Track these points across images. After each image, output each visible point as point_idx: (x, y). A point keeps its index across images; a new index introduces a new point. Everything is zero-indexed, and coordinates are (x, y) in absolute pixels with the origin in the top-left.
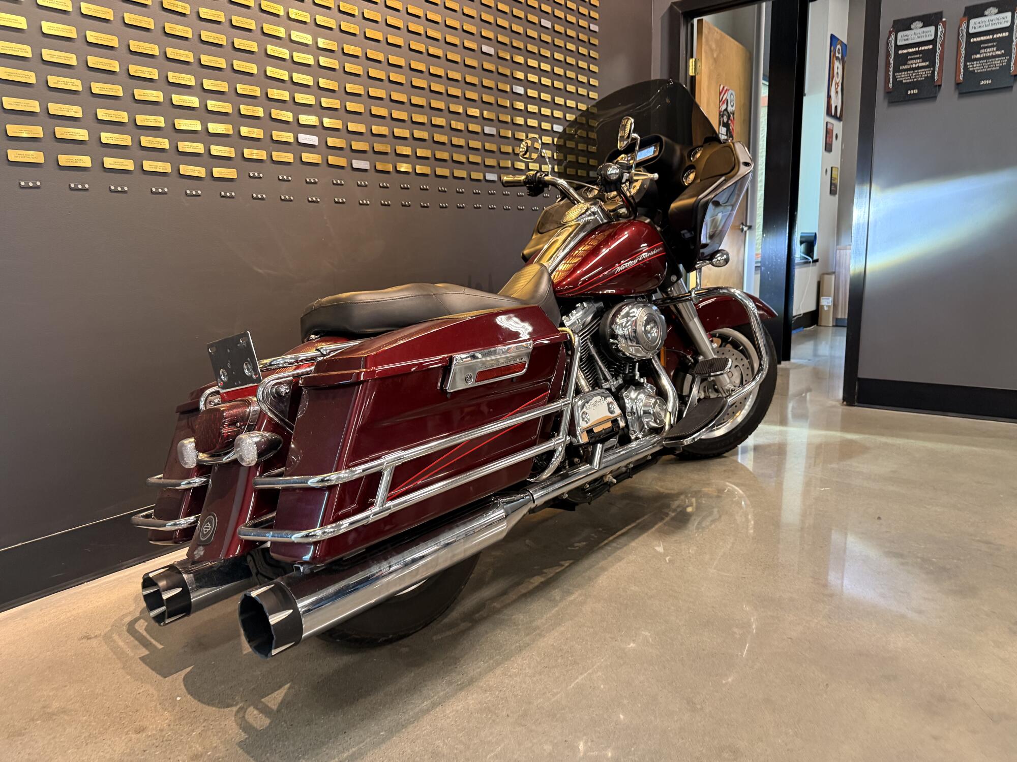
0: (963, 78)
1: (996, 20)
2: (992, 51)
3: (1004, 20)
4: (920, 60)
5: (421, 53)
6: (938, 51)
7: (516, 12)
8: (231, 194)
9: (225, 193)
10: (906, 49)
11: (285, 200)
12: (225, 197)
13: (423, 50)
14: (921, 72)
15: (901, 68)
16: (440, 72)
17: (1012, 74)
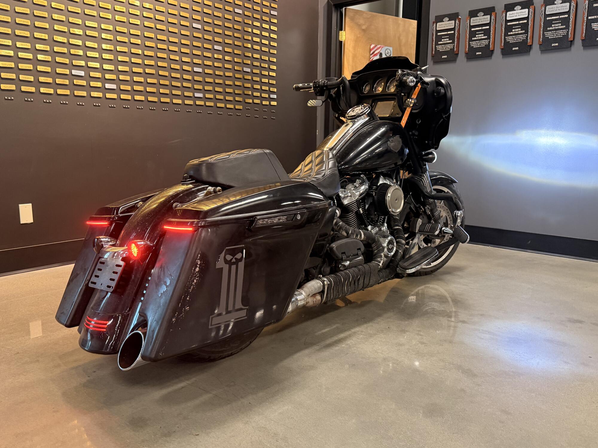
0: (468, 50)
1: (483, 19)
2: (482, 36)
3: (486, 19)
4: (448, 39)
5: (152, 28)
6: (456, 35)
7: (217, 5)
8: (31, 99)
9: (28, 99)
10: (441, 32)
11: (63, 104)
12: (28, 101)
13: (153, 27)
14: (448, 46)
15: (439, 43)
16: (164, 38)
17: (491, 50)
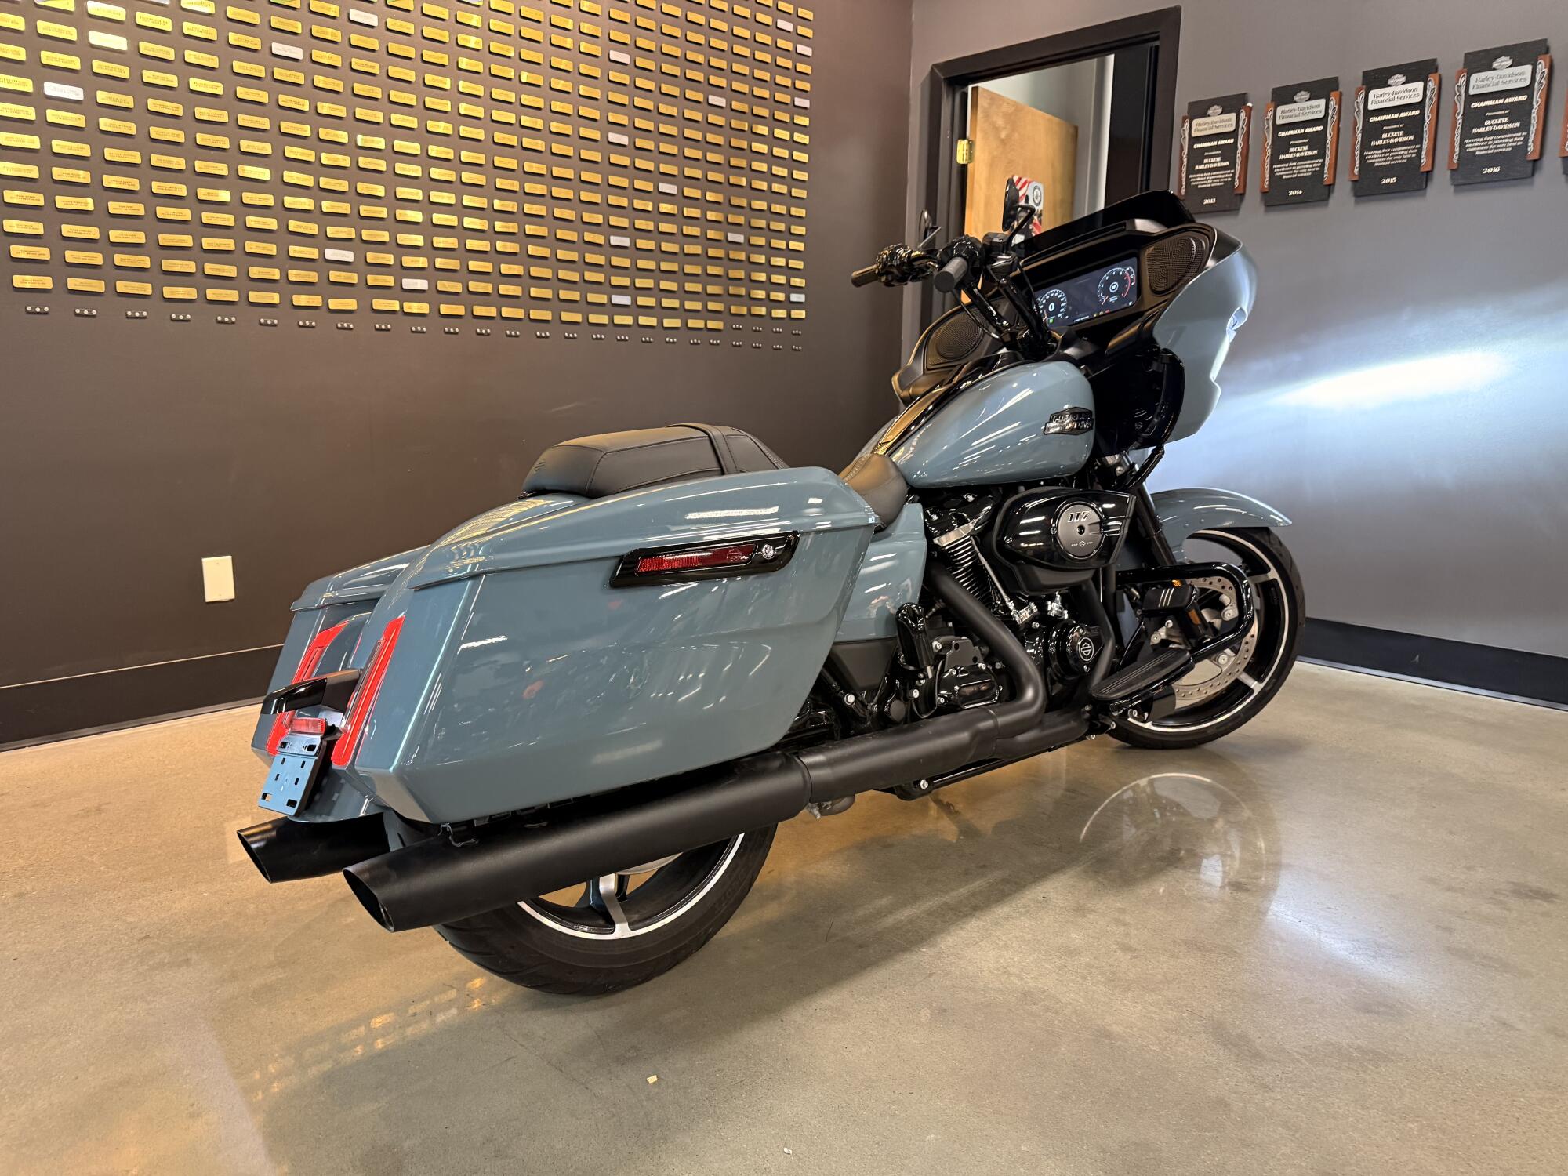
0: (1269, 185)
1: (1308, 108)
2: (1303, 151)
3: (1317, 109)
4: (1219, 159)
6: (1240, 148)
7: (667, 89)
8: (230, 319)
10: (1203, 142)
13: (516, 144)
14: (1220, 175)
15: (1197, 168)
16: (541, 169)
17: (1325, 183)
